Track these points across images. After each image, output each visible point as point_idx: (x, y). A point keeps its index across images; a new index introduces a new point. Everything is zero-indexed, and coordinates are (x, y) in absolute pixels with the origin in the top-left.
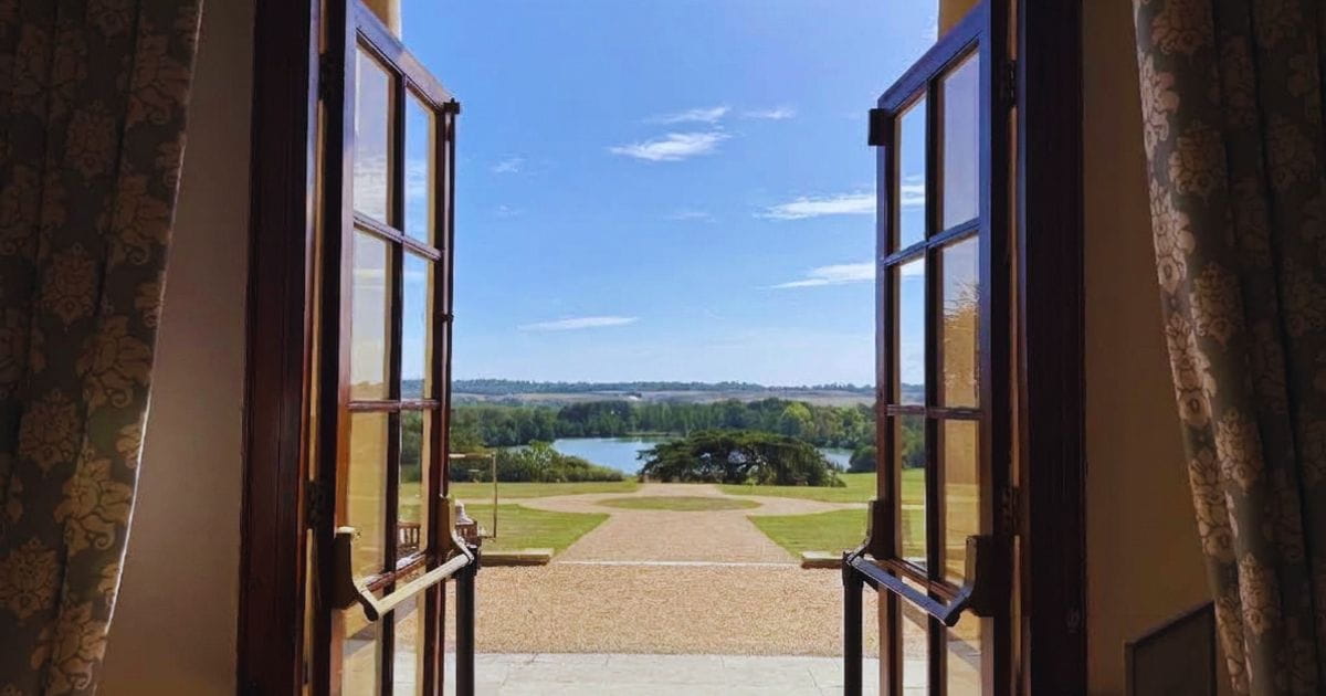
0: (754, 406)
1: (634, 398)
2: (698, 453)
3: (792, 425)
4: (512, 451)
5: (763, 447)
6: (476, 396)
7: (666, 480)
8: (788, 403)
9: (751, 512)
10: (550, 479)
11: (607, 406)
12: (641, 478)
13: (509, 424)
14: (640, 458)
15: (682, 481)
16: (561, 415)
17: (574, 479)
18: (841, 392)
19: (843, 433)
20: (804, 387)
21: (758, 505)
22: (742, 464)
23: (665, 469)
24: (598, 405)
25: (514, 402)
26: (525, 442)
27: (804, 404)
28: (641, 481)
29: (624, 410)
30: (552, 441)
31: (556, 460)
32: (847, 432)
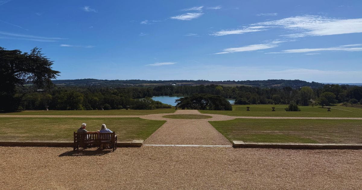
0: (208, 86)
1: (174, 85)
2: (192, 100)
3: (218, 92)
4: (140, 100)
5: (211, 98)
6: (131, 84)
7: (183, 109)
8: (217, 86)
9: (210, 120)
10: (150, 108)
11: (167, 87)
12: (176, 108)
13: (140, 92)
14: (176, 102)
15: (188, 109)
16: (154, 90)
17: (157, 108)
18: (231, 83)
19: (232, 94)
20: (221, 81)
21: (211, 117)
22: (205, 104)
23: (183, 105)
24: (164, 87)
25: (142, 86)
26: (144, 97)
27: (222, 86)
28: (176, 109)
29: (172, 88)
30: (152, 97)
31: (153, 102)
32: (234, 94)
